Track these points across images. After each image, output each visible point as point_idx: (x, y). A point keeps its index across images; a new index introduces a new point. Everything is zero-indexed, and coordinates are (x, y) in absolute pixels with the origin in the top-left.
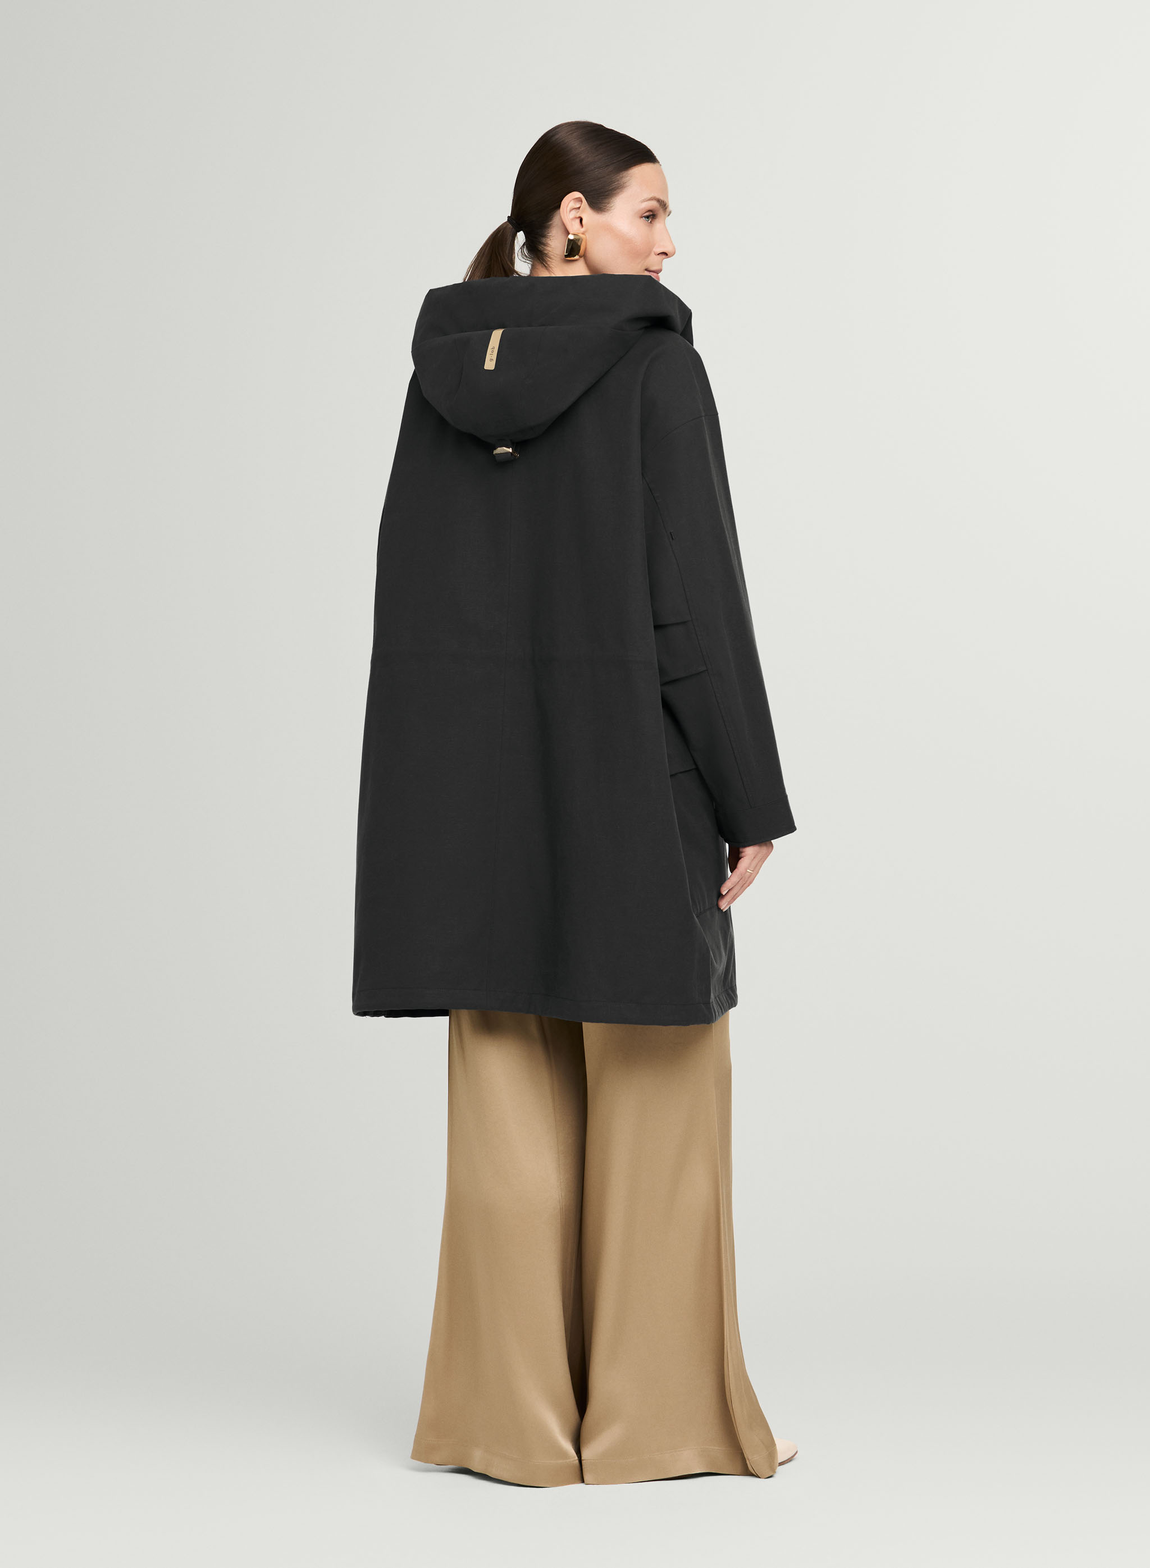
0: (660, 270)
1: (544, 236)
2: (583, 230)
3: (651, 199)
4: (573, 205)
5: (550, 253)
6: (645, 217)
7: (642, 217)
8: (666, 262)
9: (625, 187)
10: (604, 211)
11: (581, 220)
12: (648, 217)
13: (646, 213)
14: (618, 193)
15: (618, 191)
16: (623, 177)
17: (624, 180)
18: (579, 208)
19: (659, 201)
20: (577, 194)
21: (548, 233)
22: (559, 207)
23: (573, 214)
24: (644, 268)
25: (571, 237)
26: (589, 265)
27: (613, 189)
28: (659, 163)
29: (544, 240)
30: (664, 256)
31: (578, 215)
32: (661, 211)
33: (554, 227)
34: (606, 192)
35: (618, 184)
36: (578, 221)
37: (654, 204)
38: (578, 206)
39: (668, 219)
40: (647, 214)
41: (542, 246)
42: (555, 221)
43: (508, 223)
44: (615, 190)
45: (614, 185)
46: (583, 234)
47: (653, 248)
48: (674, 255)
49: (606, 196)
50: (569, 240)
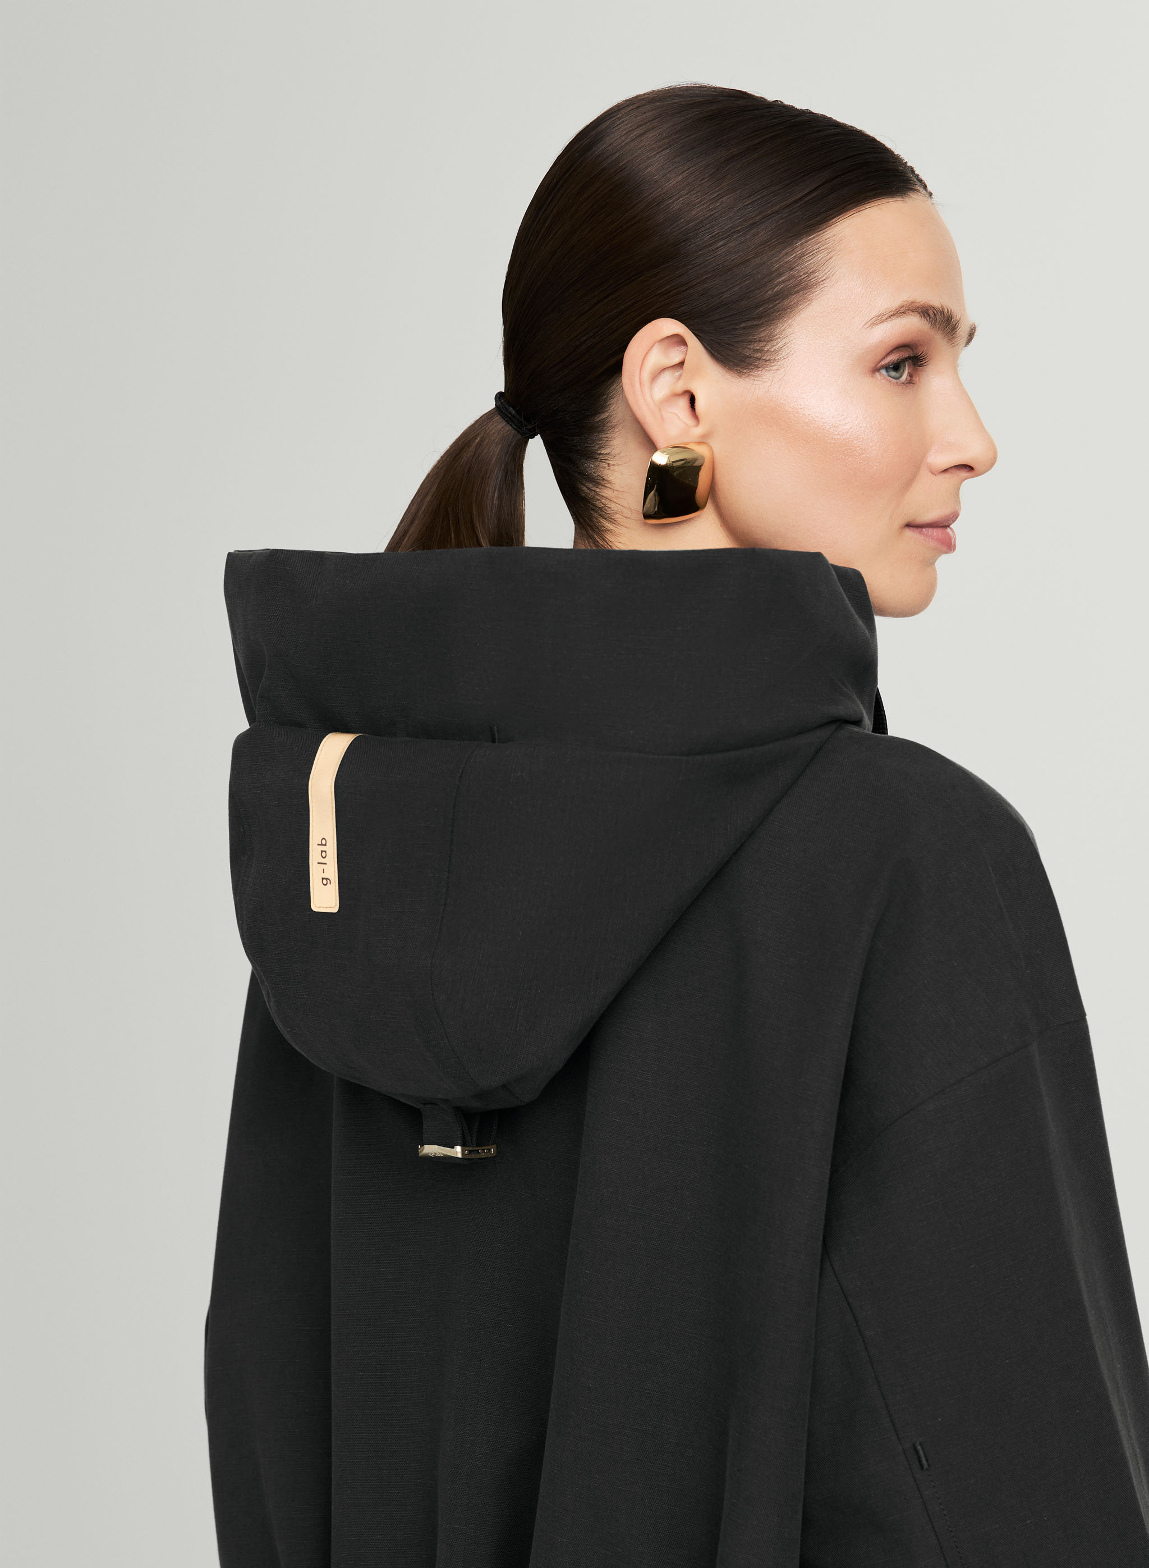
0: (954, 516)
1: (592, 455)
2: (698, 431)
3: (900, 312)
4: (658, 358)
5: (612, 505)
6: (887, 368)
7: (876, 370)
8: (970, 486)
9: (812, 286)
10: (757, 367)
11: (692, 400)
12: (896, 367)
13: (888, 354)
14: (797, 304)
15: (794, 299)
16: (803, 255)
17: (810, 263)
18: (681, 364)
19: (925, 311)
20: (668, 326)
21: (600, 448)
22: (617, 368)
23: (667, 383)
24: (904, 522)
25: (661, 459)
26: (727, 522)
27: (777, 294)
28: (925, 187)
29: (591, 467)
30: (963, 474)
31: (680, 387)
32: (939, 339)
33: (614, 427)
34: (757, 307)
35: (792, 277)
36: (684, 403)
37: (912, 325)
38: (677, 360)
39: (968, 356)
40: (893, 358)
41: (591, 486)
42: (615, 411)
43: (497, 418)
44: (787, 297)
45: (779, 284)
46: (700, 443)
47: (924, 456)
48: (992, 464)
49: (760, 318)
50: (654, 469)
